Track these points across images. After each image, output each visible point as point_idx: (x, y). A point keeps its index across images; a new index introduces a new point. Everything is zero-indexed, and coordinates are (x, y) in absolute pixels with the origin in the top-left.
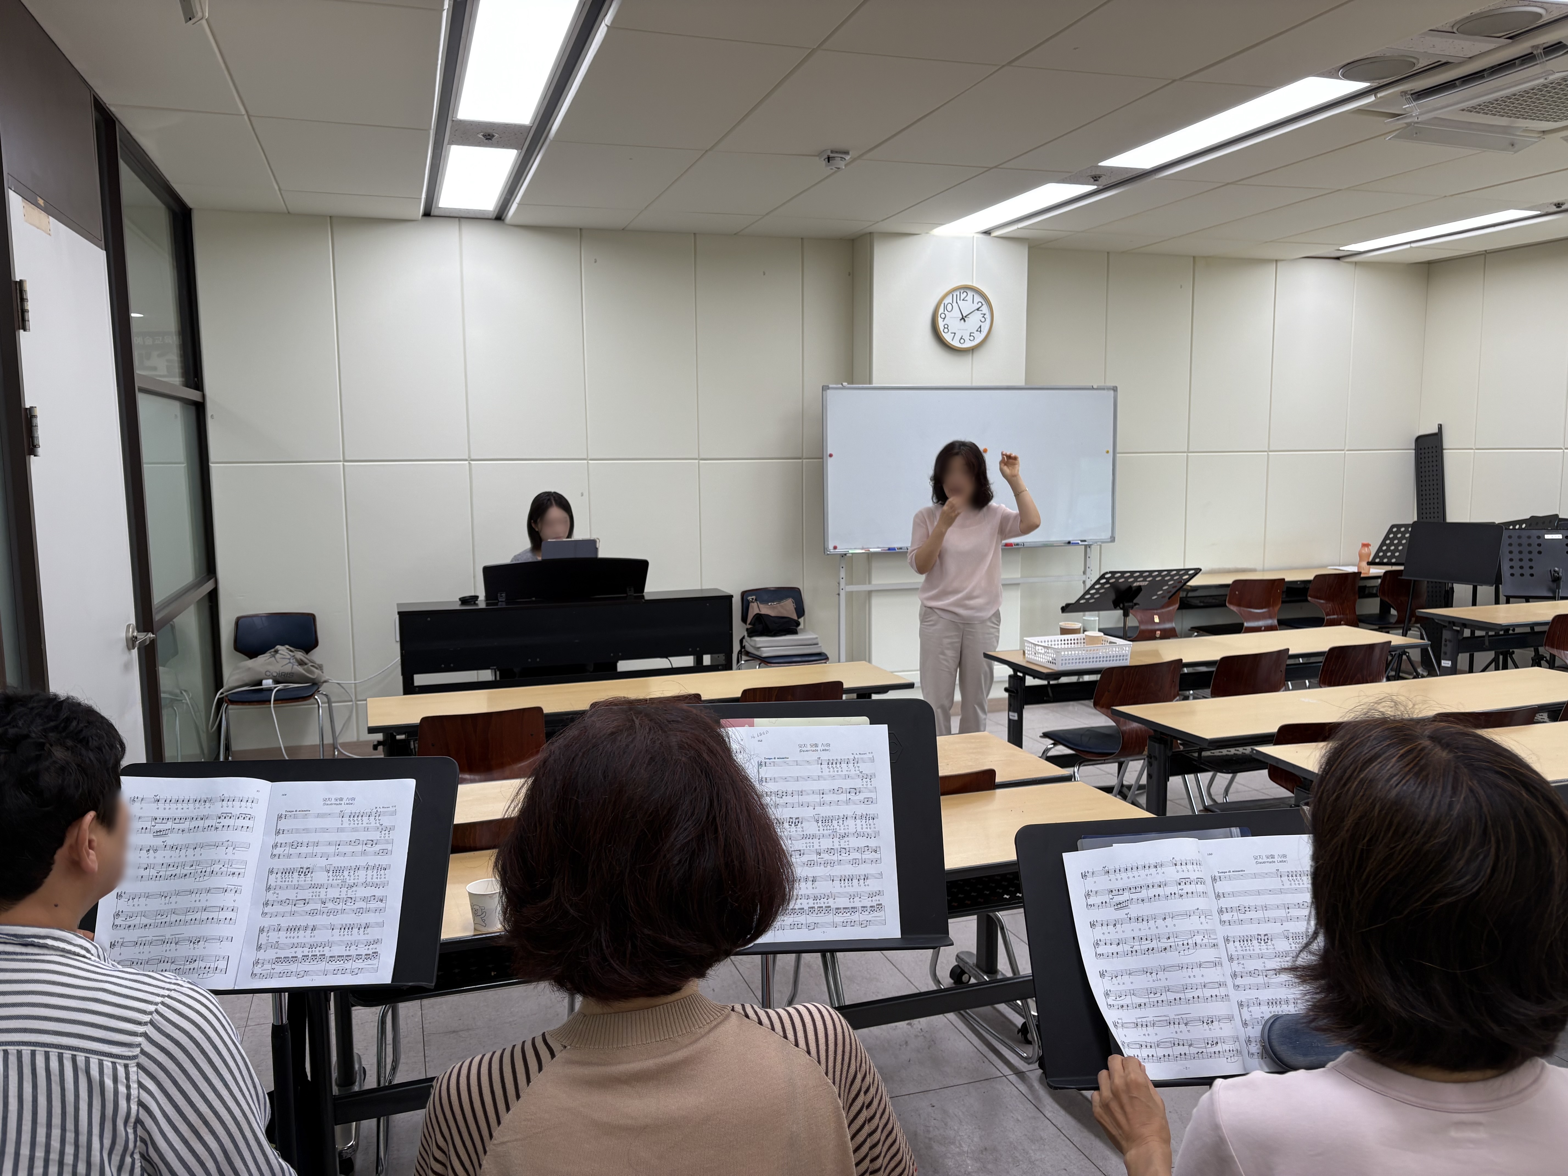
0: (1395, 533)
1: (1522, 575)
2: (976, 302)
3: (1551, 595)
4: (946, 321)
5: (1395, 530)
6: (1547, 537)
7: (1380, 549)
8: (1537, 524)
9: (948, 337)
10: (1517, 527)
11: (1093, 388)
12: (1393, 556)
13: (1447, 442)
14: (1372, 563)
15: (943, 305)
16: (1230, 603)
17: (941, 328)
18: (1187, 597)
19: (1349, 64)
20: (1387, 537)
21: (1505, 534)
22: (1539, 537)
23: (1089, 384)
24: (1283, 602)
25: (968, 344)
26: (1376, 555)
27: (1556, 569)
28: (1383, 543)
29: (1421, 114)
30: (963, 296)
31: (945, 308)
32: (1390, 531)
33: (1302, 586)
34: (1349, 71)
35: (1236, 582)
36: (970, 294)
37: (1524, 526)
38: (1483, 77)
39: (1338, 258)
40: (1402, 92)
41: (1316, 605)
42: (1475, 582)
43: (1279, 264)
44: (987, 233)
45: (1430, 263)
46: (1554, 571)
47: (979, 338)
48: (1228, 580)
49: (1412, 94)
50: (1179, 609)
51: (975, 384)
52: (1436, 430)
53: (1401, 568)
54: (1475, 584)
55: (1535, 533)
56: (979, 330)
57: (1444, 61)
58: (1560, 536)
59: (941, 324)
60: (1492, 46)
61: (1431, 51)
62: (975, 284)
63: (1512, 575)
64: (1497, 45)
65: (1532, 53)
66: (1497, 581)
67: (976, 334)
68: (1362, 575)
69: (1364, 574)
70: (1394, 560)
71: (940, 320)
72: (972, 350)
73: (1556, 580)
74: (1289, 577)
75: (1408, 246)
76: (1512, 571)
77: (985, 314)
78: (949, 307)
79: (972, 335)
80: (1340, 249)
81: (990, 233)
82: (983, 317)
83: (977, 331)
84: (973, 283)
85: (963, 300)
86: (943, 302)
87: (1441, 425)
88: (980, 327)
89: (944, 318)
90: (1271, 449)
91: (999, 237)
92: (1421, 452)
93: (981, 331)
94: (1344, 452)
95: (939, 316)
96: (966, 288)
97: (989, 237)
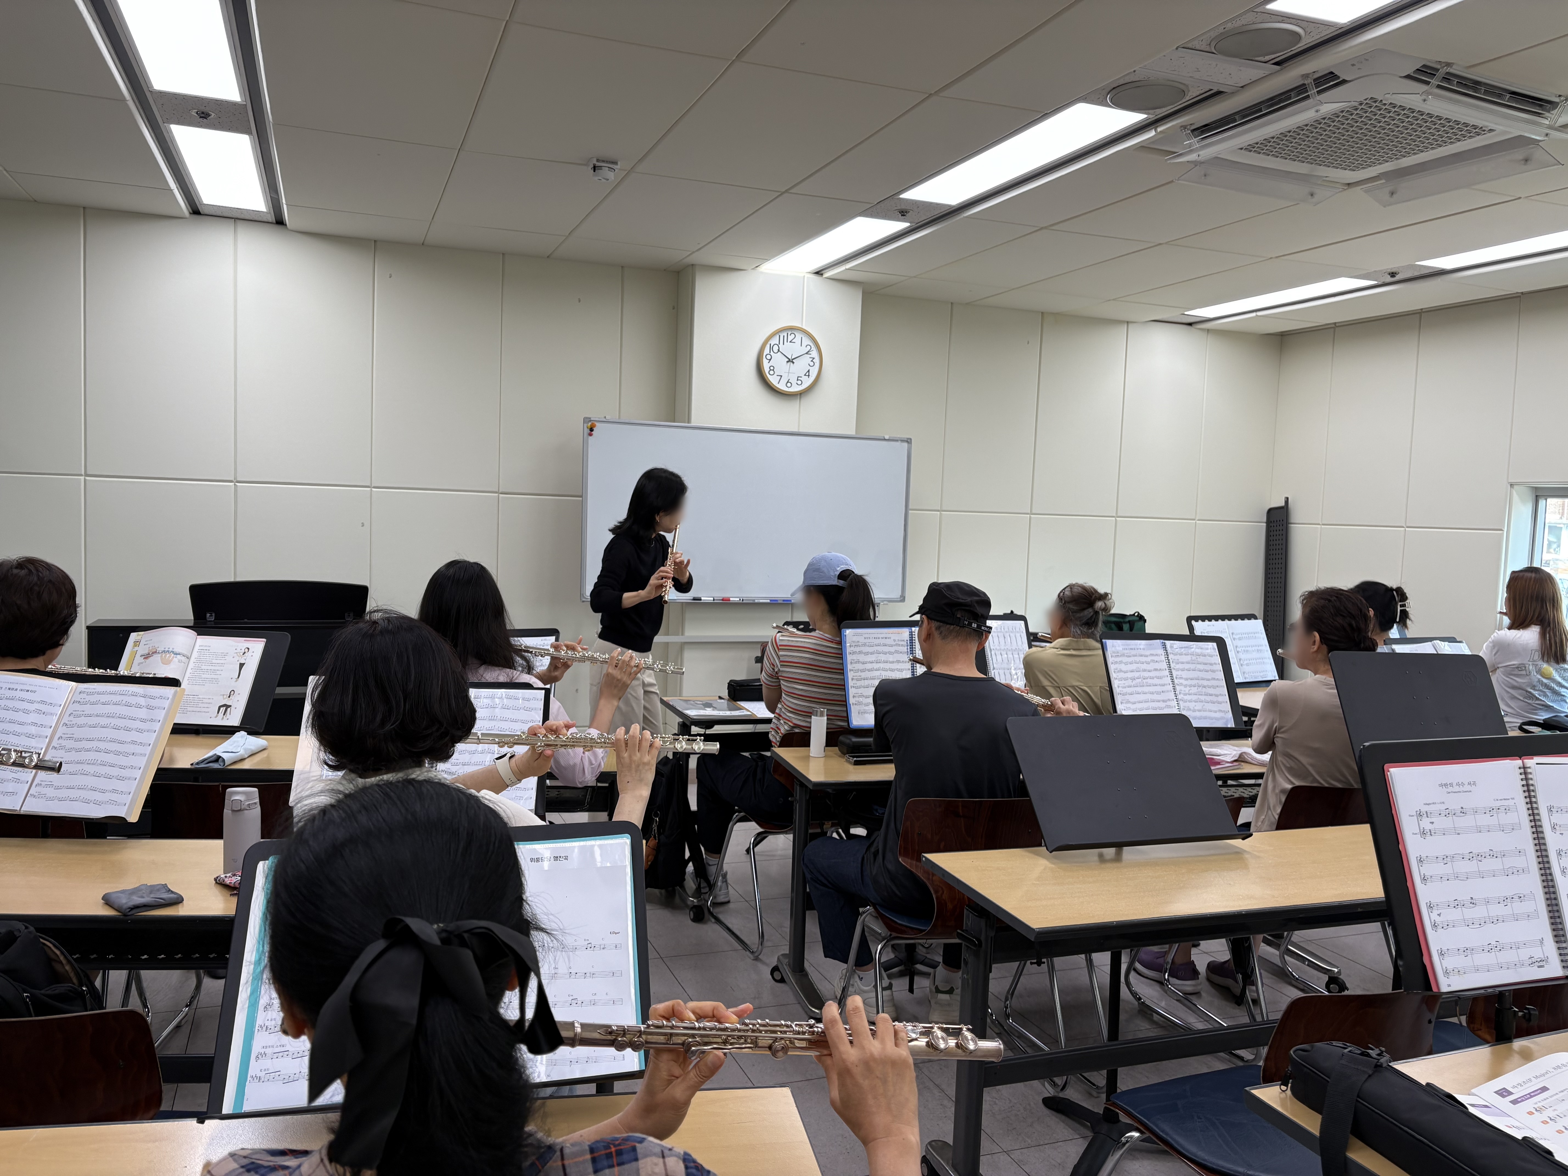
2: (804, 344)
4: (771, 363)
9: (773, 380)
13: (1294, 517)
15: (768, 346)
17: (766, 369)
25: (795, 389)
30: (791, 337)
31: (771, 348)
34: (1116, 97)
36: (799, 336)
38: (1261, 112)
39: (1190, 324)
40: (1182, 126)
43: (1130, 325)
44: (819, 273)
45: (1282, 335)
47: (807, 382)
49: (1191, 129)
51: (801, 430)
57: (1215, 90)
59: (766, 366)
60: (1260, 73)
61: (1197, 76)
62: (804, 326)
64: (1266, 73)
71: (765, 362)
72: (799, 395)
77: (814, 358)
78: (776, 348)
79: (799, 378)
80: (1186, 313)
81: (822, 274)
82: (812, 361)
83: (805, 375)
84: (802, 325)
85: (790, 342)
86: (769, 343)
87: (1287, 498)
88: (809, 371)
89: (770, 360)
90: (1119, 515)
91: (831, 279)
92: (1271, 525)
93: (809, 376)
94: (1194, 521)
95: (764, 357)
96: (794, 330)
97: (820, 278)
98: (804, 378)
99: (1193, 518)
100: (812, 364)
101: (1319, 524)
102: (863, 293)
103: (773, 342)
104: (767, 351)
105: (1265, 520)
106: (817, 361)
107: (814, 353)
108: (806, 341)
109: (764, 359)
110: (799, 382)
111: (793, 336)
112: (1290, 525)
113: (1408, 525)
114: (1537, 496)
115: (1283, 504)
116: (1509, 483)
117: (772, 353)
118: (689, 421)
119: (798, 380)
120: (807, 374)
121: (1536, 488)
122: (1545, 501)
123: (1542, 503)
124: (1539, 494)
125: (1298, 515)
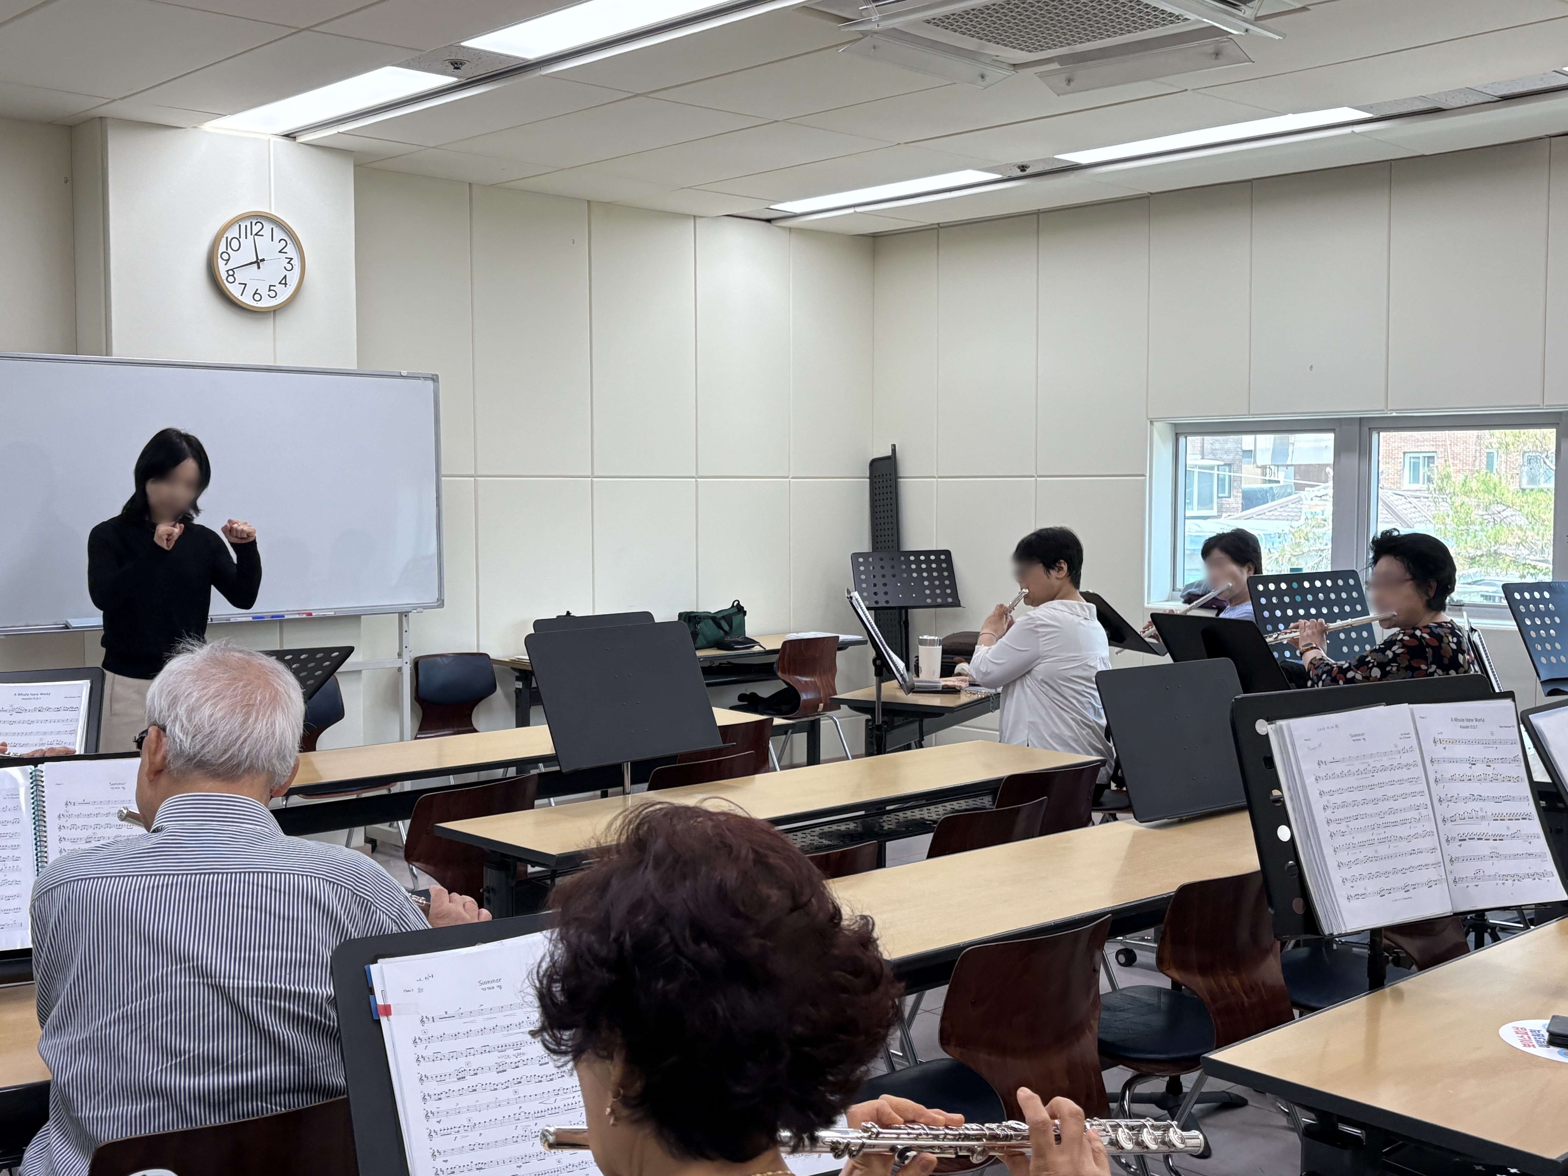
2: (277, 237)
4: (229, 266)
9: (234, 290)
13: (903, 468)
15: (224, 240)
17: (224, 275)
25: (267, 303)
29: (884, 18)
30: (256, 229)
31: (229, 244)
36: (268, 226)
39: (769, 221)
43: (699, 221)
44: (290, 136)
45: (875, 238)
47: (284, 294)
51: (280, 364)
52: (892, 453)
59: (222, 268)
62: (273, 213)
71: (221, 263)
72: (273, 312)
77: (291, 259)
78: (235, 245)
79: (272, 288)
80: (771, 207)
81: (295, 138)
82: (289, 263)
83: (280, 283)
84: (271, 210)
85: (256, 234)
86: (225, 236)
87: (894, 446)
88: (285, 277)
89: (228, 260)
90: (700, 474)
91: (307, 144)
92: (875, 480)
93: (286, 284)
94: (788, 480)
95: (219, 256)
96: (260, 217)
97: (293, 143)
98: (279, 288)
99: (786, 475)
100: (289, 267)
101: (934, 477)
102: (355, 166)
103: (230, 234)
104: (222, 248)
105: (868, 474)
106: (296, 262)
107: (291, 251)
108: (279, 234)
109: (220, 260)
110: (272, 294)
111: (259, 226)
112: (899, 480)
113: (1040, 473)
114: (1176, 434)
115: (889, 453)
116: (1148, 419)
117: (230, 251)
118: (108, 353)
119: (270, 290)
120: (283, 282)
121: (1175, 424)
122: (1184, 439)
123: (1182, 440)
124: (1179, 432)
125: (907, 467)
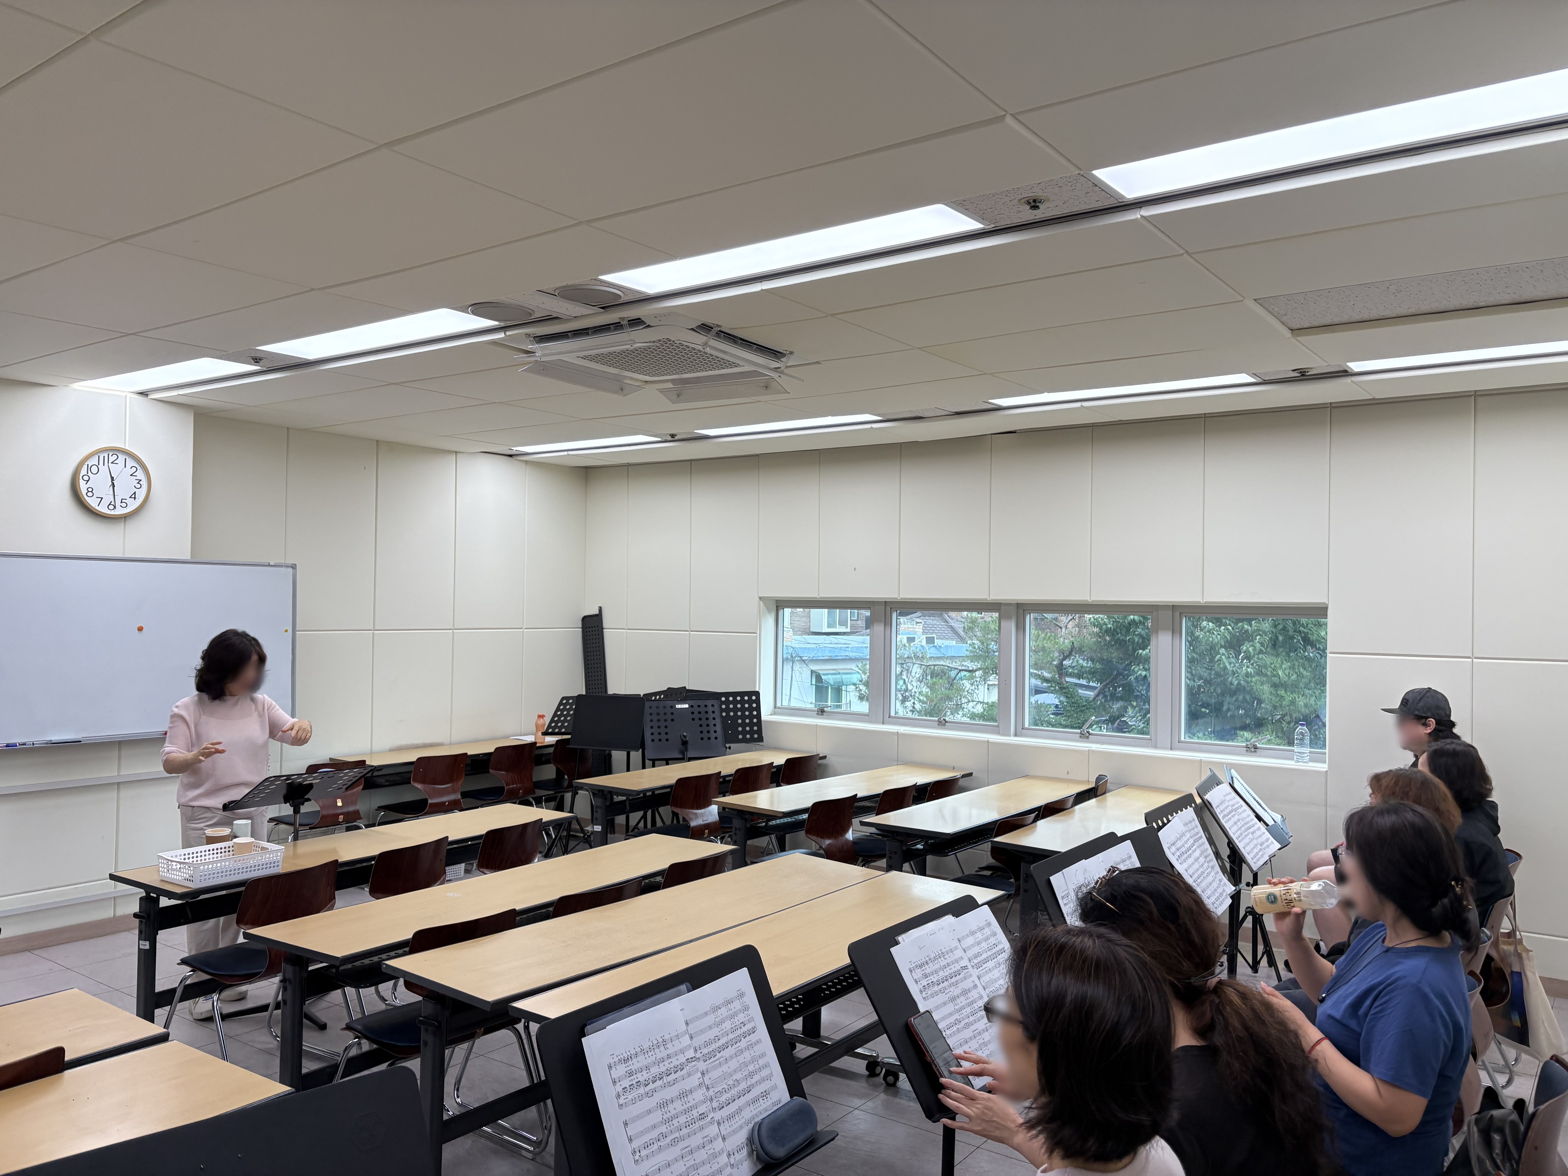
0: (565, 705)
1: (660, 740)
2: (129, 465)
3: (681, 756)
4: (89, 485)
5: (564, 701)
6: (679, 706)
7: (552, 721)
8: (672, 695)
9: (92, 502)
10: (658, 697)
11: (269, 565)
12: (562, 726)
13: (606, 623)
14: (546, 733)
15: (85, 466)
16: (415, 781)
17: (84, 492)
18: (372, 776)
19: (475, 304)
20: (558, 709)
21: (647, 704)
22: (672, 707)
23: (266, 561)
24: (466, 775)
25: (119, 511)
26: (549, 726)
27: (685, 734)
28: (555, 715)
29: (544, 355)
30: (112, 459)
31: (89, 469)
32: (561, 703)
33: (486, 758)
34: (478, 309)
35: (419, 759)
36: (122, 457)
37: (662, 696)
38: (588, 334)
39: (511, 456)
40: (526, 334)
41: (497, 778)
42: (628, 748)
43: (459, 455)
44: (144, 394)
45: (586, 468)
46: (684, 736)
47: (133, 505)
48: (412, 757)
49: (534, 337)
50: (363, 789)
51: (128, 555)
52: (597, 612)
53: (569, 737)
54: (629, 750)
55: (670, 703)
56: (134, 496)
57: (555, 316)
58: (687, 706)
59: (83, 487)
60: (590, 312)
61: (542, 306)
62: (127, 448)
63: (653, 740)
64: (594, 312)
65: (620, 323)
66: (642, 746)
67: (130, 501)
68: (538, 745)
69: (540, 743)
70: (563, 730)
71: (82, 484)
72: (125, 518)
73: (685, 743)
74: (472, 751)
75: (566, 453)
76: (653, 737)
77: (140, 480)
78: (94, 469)
80: (510, 449)
81: (147, 395)
82: (138, 483)
83: (130, 497)
84: (125, 446)
85: (112, 463)
86: (86, 463)
87: (600, 608)
88: (135, 493)
89: (88, 481)
91: (157, 400)
92: (586, 630)
93: (135, 498)
94: (522, 630)
95: (81, 477)
96: (117, 451)
97: (146, 399)
99: (521, 627)
100: (138, 486)
101: (625, 629)
102: (195, 417)
103: (91, 462)
104: (84, 471)
105: (581, 626)
106: (144, 483)
107: (140, 474)
108: (131, 463)
109: (81, 480)
110: (124, 505)
111: (115, 457)
113: (692, 629)
114: (777, 607)
116: (759, 597)
117: (90, 474)
119: (122, 502)
121: (776, 601)
123: (781, 612)
124: (779, 605)
125: (609, 622)
